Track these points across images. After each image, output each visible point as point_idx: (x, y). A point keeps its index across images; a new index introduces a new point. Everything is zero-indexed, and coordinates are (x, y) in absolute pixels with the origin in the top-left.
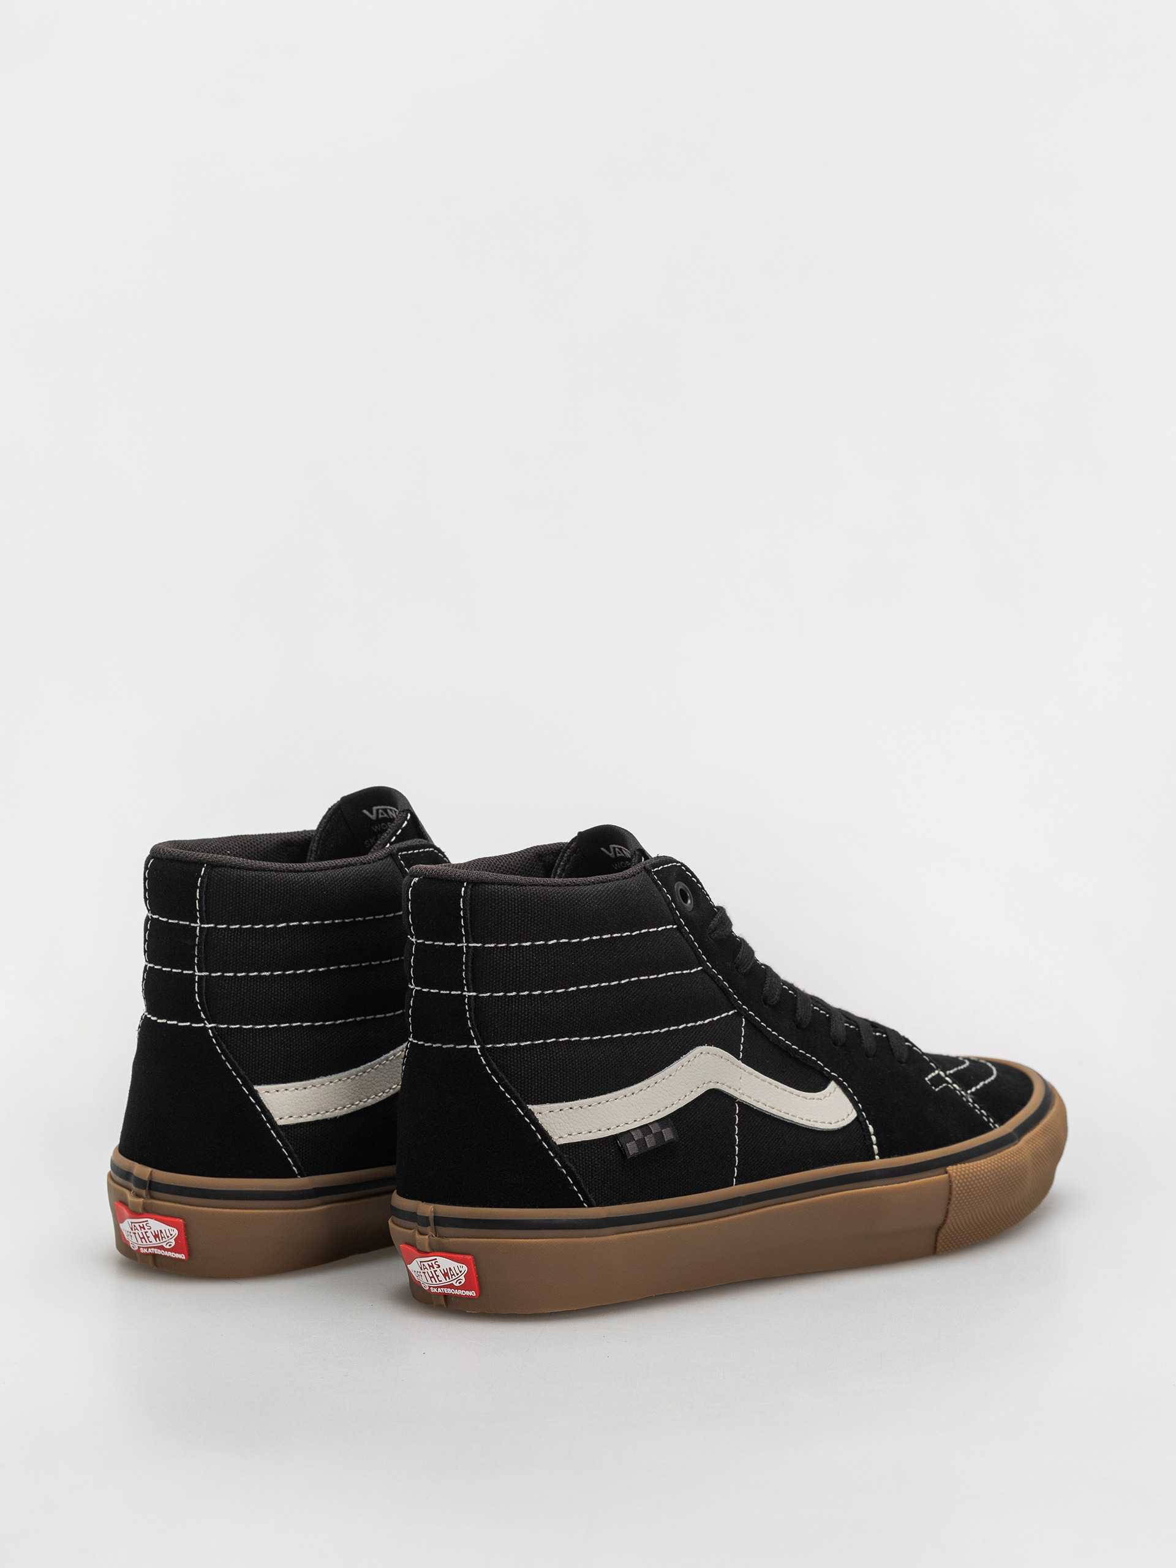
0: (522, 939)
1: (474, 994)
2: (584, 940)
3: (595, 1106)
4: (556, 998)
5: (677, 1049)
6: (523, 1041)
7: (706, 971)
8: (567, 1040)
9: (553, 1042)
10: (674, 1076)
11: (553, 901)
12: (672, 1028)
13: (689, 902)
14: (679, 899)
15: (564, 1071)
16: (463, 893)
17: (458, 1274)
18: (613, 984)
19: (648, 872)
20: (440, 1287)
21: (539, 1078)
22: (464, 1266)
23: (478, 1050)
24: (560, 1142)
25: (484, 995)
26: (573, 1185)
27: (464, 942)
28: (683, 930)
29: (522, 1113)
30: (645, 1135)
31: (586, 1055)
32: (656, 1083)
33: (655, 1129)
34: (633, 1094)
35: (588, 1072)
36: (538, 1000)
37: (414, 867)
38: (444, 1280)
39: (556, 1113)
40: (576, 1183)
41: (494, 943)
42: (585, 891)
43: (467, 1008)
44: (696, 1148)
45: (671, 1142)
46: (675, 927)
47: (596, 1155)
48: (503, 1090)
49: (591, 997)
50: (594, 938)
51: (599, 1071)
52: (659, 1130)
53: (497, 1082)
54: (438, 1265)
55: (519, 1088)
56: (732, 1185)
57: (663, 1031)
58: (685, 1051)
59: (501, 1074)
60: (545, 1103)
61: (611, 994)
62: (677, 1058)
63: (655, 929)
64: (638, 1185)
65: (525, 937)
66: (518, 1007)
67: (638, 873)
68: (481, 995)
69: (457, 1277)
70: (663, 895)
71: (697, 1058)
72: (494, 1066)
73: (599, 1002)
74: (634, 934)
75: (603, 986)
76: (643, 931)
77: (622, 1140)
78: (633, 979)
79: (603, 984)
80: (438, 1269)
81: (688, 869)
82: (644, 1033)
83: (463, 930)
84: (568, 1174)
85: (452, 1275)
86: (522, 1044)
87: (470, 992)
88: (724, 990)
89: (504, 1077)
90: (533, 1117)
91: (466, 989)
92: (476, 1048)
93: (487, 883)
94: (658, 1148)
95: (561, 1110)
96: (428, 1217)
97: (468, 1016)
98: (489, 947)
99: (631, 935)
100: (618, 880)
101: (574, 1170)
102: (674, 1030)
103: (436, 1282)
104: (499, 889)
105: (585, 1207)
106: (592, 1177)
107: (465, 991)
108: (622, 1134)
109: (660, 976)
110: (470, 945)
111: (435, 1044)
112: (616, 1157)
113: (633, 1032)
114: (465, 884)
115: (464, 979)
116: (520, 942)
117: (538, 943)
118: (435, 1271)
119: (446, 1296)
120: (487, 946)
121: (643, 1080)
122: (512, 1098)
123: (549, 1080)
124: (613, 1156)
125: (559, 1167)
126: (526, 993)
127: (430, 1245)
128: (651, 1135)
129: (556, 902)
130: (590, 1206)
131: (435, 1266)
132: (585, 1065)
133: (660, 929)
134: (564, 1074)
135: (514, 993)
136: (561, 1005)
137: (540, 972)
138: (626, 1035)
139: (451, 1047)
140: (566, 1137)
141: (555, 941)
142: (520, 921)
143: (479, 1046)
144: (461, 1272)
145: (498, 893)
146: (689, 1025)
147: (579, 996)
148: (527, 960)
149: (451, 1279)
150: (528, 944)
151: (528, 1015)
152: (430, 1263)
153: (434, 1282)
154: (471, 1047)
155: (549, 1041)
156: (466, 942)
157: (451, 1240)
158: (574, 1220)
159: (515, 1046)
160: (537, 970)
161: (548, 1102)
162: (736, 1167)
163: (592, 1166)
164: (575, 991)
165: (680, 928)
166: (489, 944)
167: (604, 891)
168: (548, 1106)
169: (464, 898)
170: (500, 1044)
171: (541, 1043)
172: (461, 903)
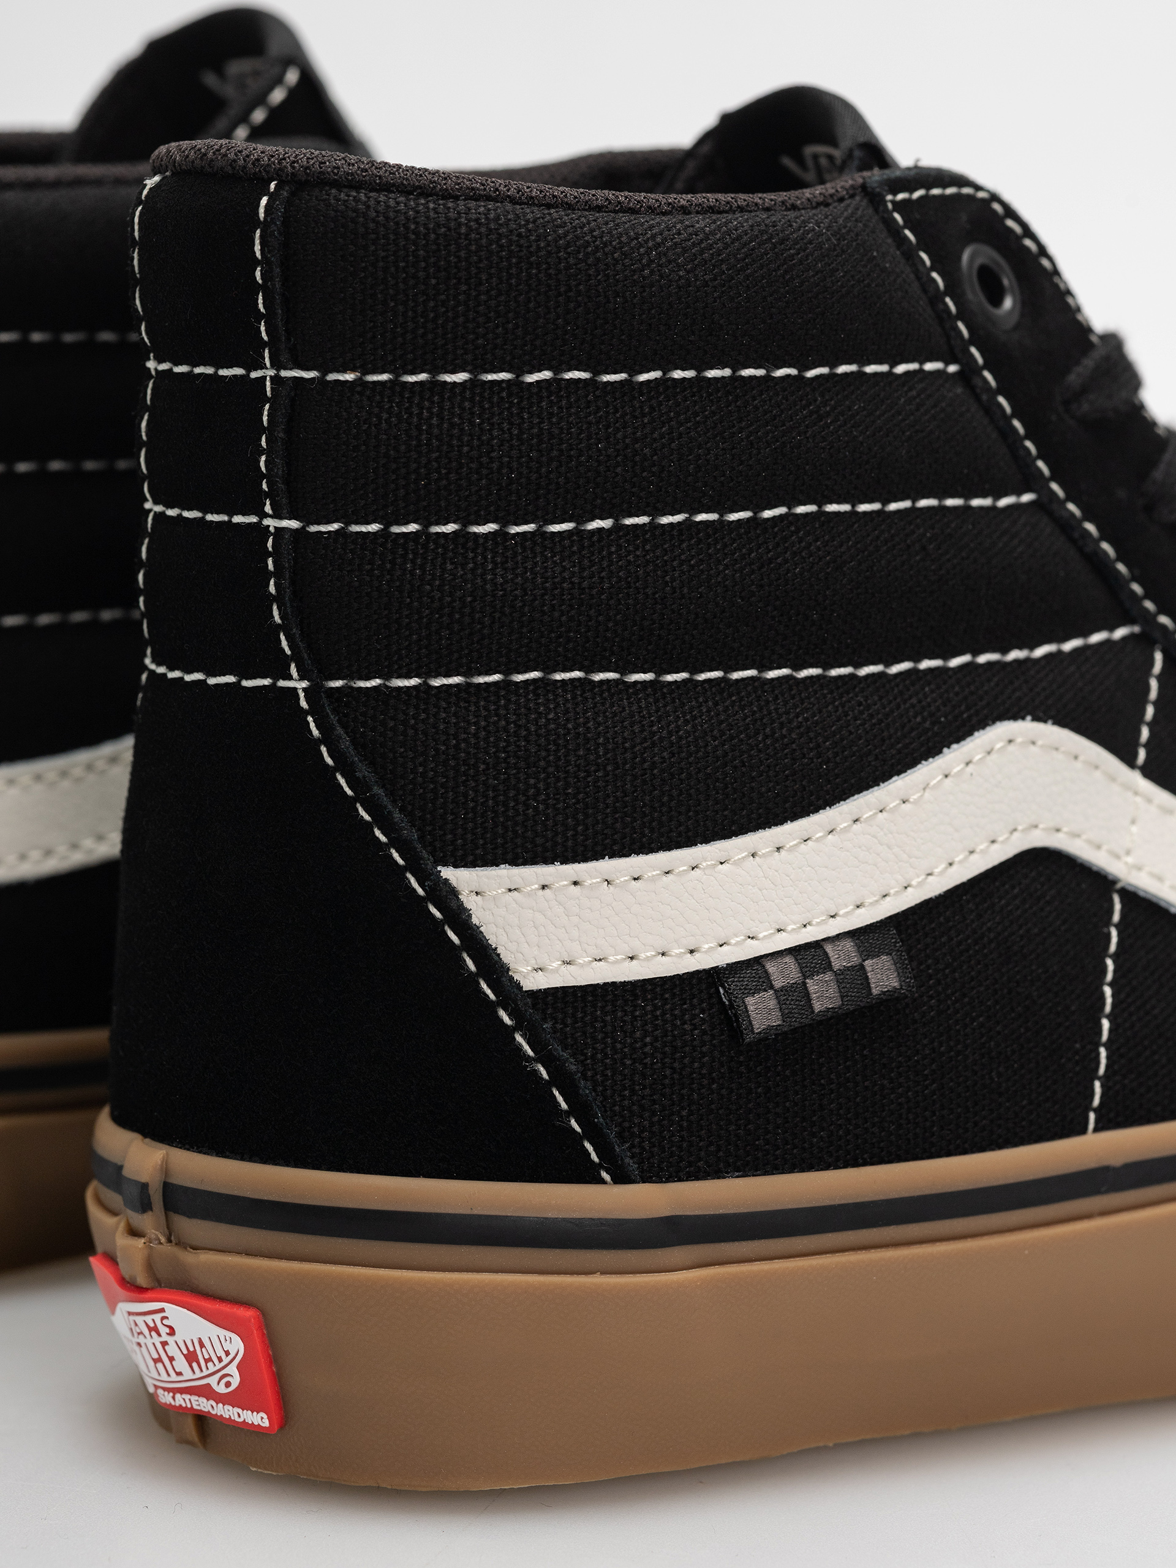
0: (440, 363)
1: (294, 524)
2: (643, 377)
3: (653, 879)
4: (545, 548)
5: (933, 724)
6: (437, 675)
7: (1046, 505)
8: (579, 679)
9: (534, 680)
10: (916, 802)
11: (539, 248)
12: (925, 664)
13: (1008, 303)
14: (975, 295)
15: (557, 768)
16: (262, 211)
17: (220, 1360)
18: (733, 517)
19: (874, 198)
20: (182, 1391)
21: (481, 788)
22: (237, 1340)
23: (302, 695)
24: (532, 982)
25: (323, 528)
26: (568, 1114)
27: (268, 364)
28: (977, 382)
29: (421, 892)
30: (807, 972)
31: (632, 724)
32: (856, 821)
33: (842, 957)
34: (778, 849)
35: (635, 777)
36: (486, 549)
37: (163, 149)
38: (188, 1374)
39: (529, 895)
40: (578, 1109)
41: (353, 370)
42: (651, 228)
43: (271, 567)
44: (973, 1020)
45: (890, 999)
46: (952, 368)
47: (649, 1028)
48: (367, 817)
49: (658, 552)
50: (678, 374)
51: (672, 775)
52: (855, 960)
53: (349, 792)
54: (171, 1328)
55: (418, 813)
56: (1083, 1131)
57: (895, 669)
58: (960, 732)
59: (363, 771)
60: (495, 863)
61: (725, 546)
62: (933, 750)
63: (884, 368)
64: (779, 1121)
65: (450, 357)
66: (422, 567)
67: (841, 200)
68: (313, 529)
69: (219, 1366)
70: (917, 273)
71: (994, 756)
72: (345, 743)
73: (685, 567)
74: (811, 374)
75: (701, 522)
76: (842, 369)
77: (733, 984)
78: (801, 510)
79: (701, 517)
80: (170, 1339)
81: (1010, 213)
82: (834, 672)
83: (263, 328)
84: (554, 1081)
85: (207, 1361)
86: (437, 682)
87: (281, 518)
88: (1100, 566)
89: (372, 778)
90: (453, 905)
91: (268, 509)
92: (295, 689)
93: (337, 184)
94: (847, 1014)
95: (544, 887)
96: (145, 1186)
97: (272, 589)
98: (337, 381)
99: (800, 378)
100: (768, 209)
101: (573, 1067)
102: (930, 670)
103: (169, 1375)
104: (372, 203)
105: (603, 1182)
106: (633, 1092)
107: (267, 515)
108: (735, 968)
109: (893, 506)
110: (284, 373)
111: (189, 672)
112: (713, 1037)
113: (798, 668)
114: (273, 186)
115: (263, 476)
116: (434, 371)
117: (491, 377)
118: (164, 1344)
119: (201, 1419)
120: (332, 377)
121: (816, 810)
122: (393, 843)
123: (512, 793)
124: (704, 1032)
125: (528, 1059)
126: (451, 528)
127: (150, 1266)
128: (828, 976)
129: (549, 253)
130: (621, 1178)
131: (164, 1330)
132: (628, 755)
133: (901, 369)
134: (558, 780)
135: (413, 527)
136: (558, 569)
137: (495, 466)
138: (772, 674)
139: (227, 684)
140: (556, 970)
141: (546, 375)
142: (432, 304)
143: (305, 684)
144: (227, 1353)
145: (365, 215)
146: (982, 659)
147: (619, 547)
148: (452, 425)
149: (206, 1373)
150: (461, 377)
151: (451, 594)
152: (149, 1319)
153: (164, 1377)
154: (282, 683)
155: (519, 678)
156: (272, 366)
157: (205, 1257)
158: (564, 1219)
159: (414, 687)
160: (484, 460)
161: (505, 862)
162: (1099, 1078)
163: (634, 1061)
164: (609, 531)
165: (969, 371)
166: (338, 371)
167: (713, 233)
168: (505, 874)
169: (265, 226)
170: (368, 679)
171: (495, 684)
172: (257, 241)
